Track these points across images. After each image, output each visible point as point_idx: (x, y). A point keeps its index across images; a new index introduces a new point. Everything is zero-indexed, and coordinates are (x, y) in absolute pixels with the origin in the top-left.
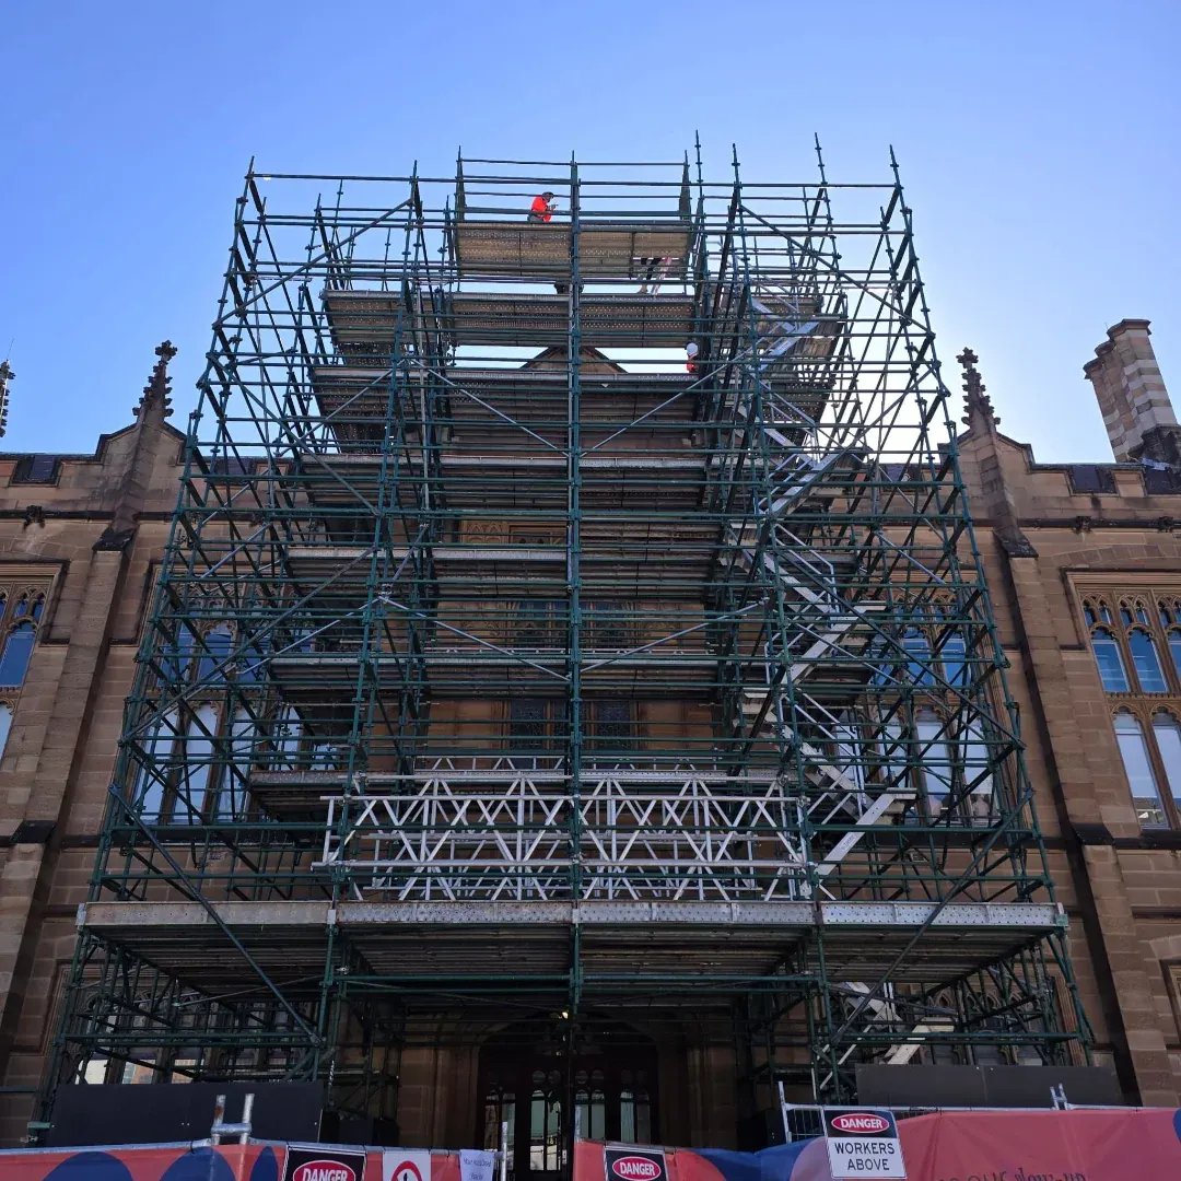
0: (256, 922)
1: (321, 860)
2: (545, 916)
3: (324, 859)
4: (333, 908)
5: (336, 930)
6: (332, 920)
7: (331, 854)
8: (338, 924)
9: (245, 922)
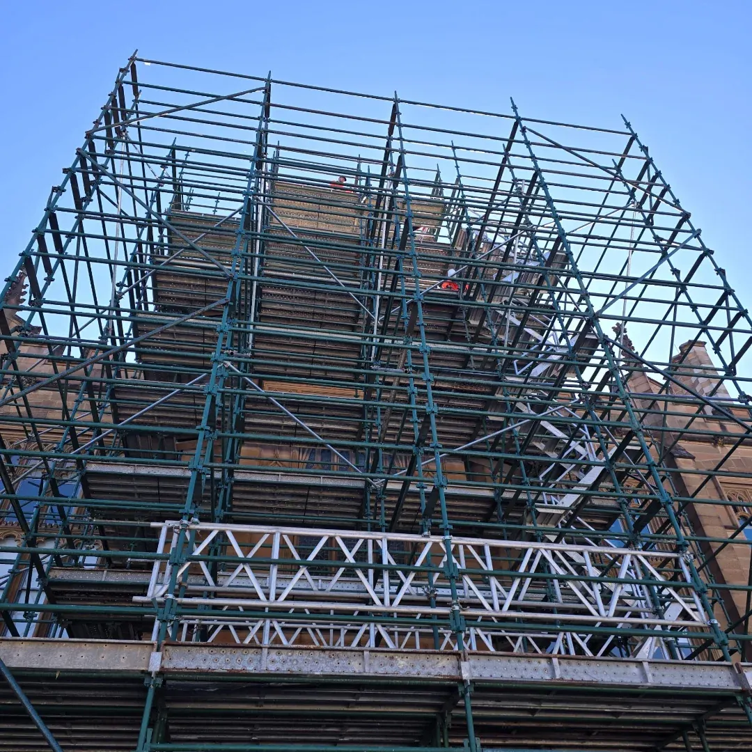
0: (51, 666)
1: (145, 595)
2: (426, 671)
3: (150, 593)
4: (158, 651)
5: (160, 681)
6: (155, 667)
7: (159, 587)
8: (162, 673)
9: (35, 665)
